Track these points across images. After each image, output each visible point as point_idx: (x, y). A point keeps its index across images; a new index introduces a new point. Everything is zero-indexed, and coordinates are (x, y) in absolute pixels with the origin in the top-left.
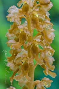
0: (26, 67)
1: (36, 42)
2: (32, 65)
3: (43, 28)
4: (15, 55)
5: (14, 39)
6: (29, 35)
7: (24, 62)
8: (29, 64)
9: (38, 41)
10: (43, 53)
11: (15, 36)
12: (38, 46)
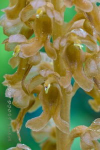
0: (53, 97)
1: (76, 37)
2: (68, 93)
3: (91, 5)
4: (24, 69)
5: (19, 31)
6: (59, 22)
7: (49, 86)
8: (60, 90)
9: (81, 35)
10: (93, 62)
11: (22, 25)
12: (81, 46)
